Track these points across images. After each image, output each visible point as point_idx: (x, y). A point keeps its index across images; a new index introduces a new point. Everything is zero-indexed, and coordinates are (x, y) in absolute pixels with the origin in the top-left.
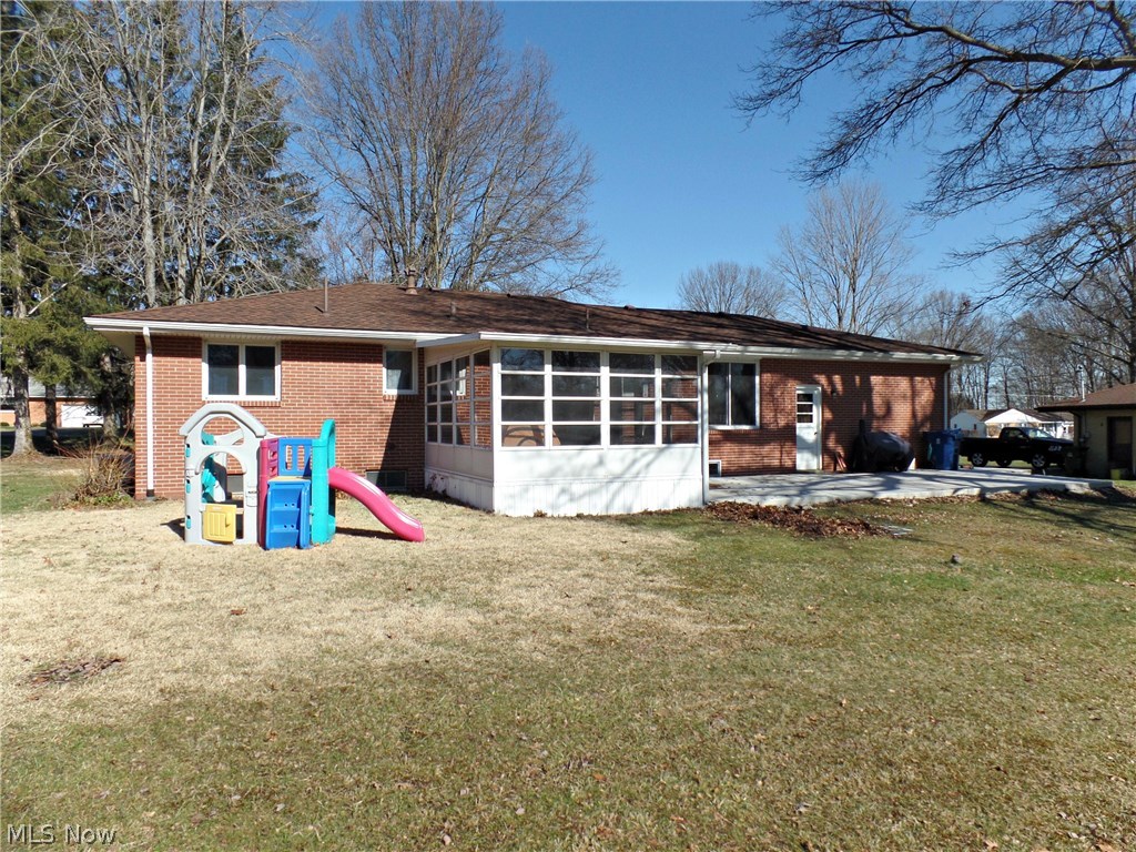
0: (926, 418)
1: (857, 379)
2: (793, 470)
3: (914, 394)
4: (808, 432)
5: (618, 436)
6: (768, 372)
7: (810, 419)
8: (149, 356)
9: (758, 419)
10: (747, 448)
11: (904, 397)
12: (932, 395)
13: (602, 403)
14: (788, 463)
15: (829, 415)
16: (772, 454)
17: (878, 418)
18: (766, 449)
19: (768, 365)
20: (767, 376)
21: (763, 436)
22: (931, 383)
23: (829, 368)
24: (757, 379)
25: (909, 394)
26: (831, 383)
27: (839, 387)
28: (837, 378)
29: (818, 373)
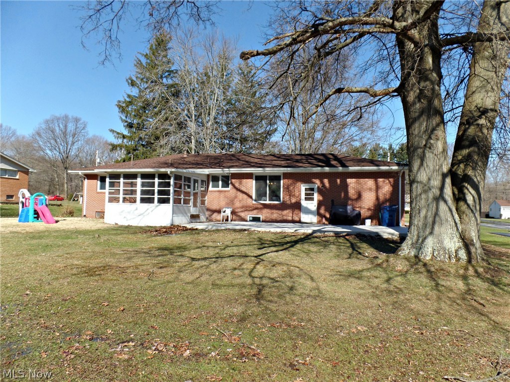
0: (386, 201)
1: (338, 181)
2: (300, 222)
3: (378, 188)
4: (312, 205)
5: (143, 200)
6: (286, 179)
7: (312, 199)
8: (86, 180)
9: (282, 199)
10: (275, 211)
11: (370, 189)
12: (391, 189)
13: (137, 190)
14: (297, 219)
15: (321, 198)
16: (288, 214)
17: (352, 200)
18: (285, 212)
19: (286, 176)
21: (283, 207)
22: (390, 182)
23: (321, 176)
24: (282, 182)
25: (374, 187)
26: (322, 182)
27: (327, 184)
28: (326, 181)
29: (315, 178)
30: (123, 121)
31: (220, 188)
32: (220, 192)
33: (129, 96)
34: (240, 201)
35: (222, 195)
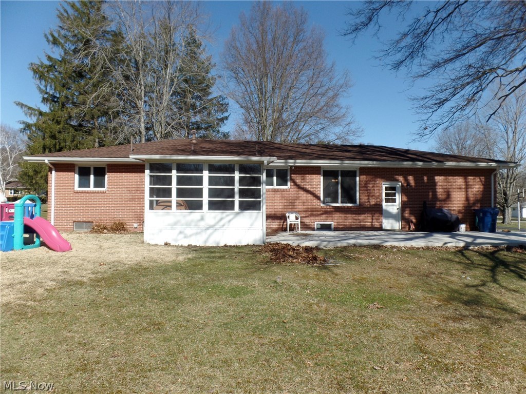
0: (476, 201)
1: (425, 178)
2: (380, 229)
3: (467, 186)
4: (393, 208)
5: (213, 206)
6: (363, 175)
7: (394, 201)
8: (53, 172)
9: (358, 201)
10: (349, 216)
11: (460, 188)
12: (482, 187)
13: (203, 189)
14: (377, 224)
15: (405, 199)
16: (366, 220)
17: (441, 201)
18: (362, 217)
19: (363, 171)
20: (363, 177)
21: (361, 210)
22: (481, 180)
23: (405, 172)
24: (358, 179)
25: (463, 186)
26: (406, 180)
27: (412, 182)
28: (411, 178)
29: (398, 175)
30: (41, 91)
31: (275, 187)
32: (275, 191)
33: (50, 58)
34: (304, 203)
35: (278, 195)
